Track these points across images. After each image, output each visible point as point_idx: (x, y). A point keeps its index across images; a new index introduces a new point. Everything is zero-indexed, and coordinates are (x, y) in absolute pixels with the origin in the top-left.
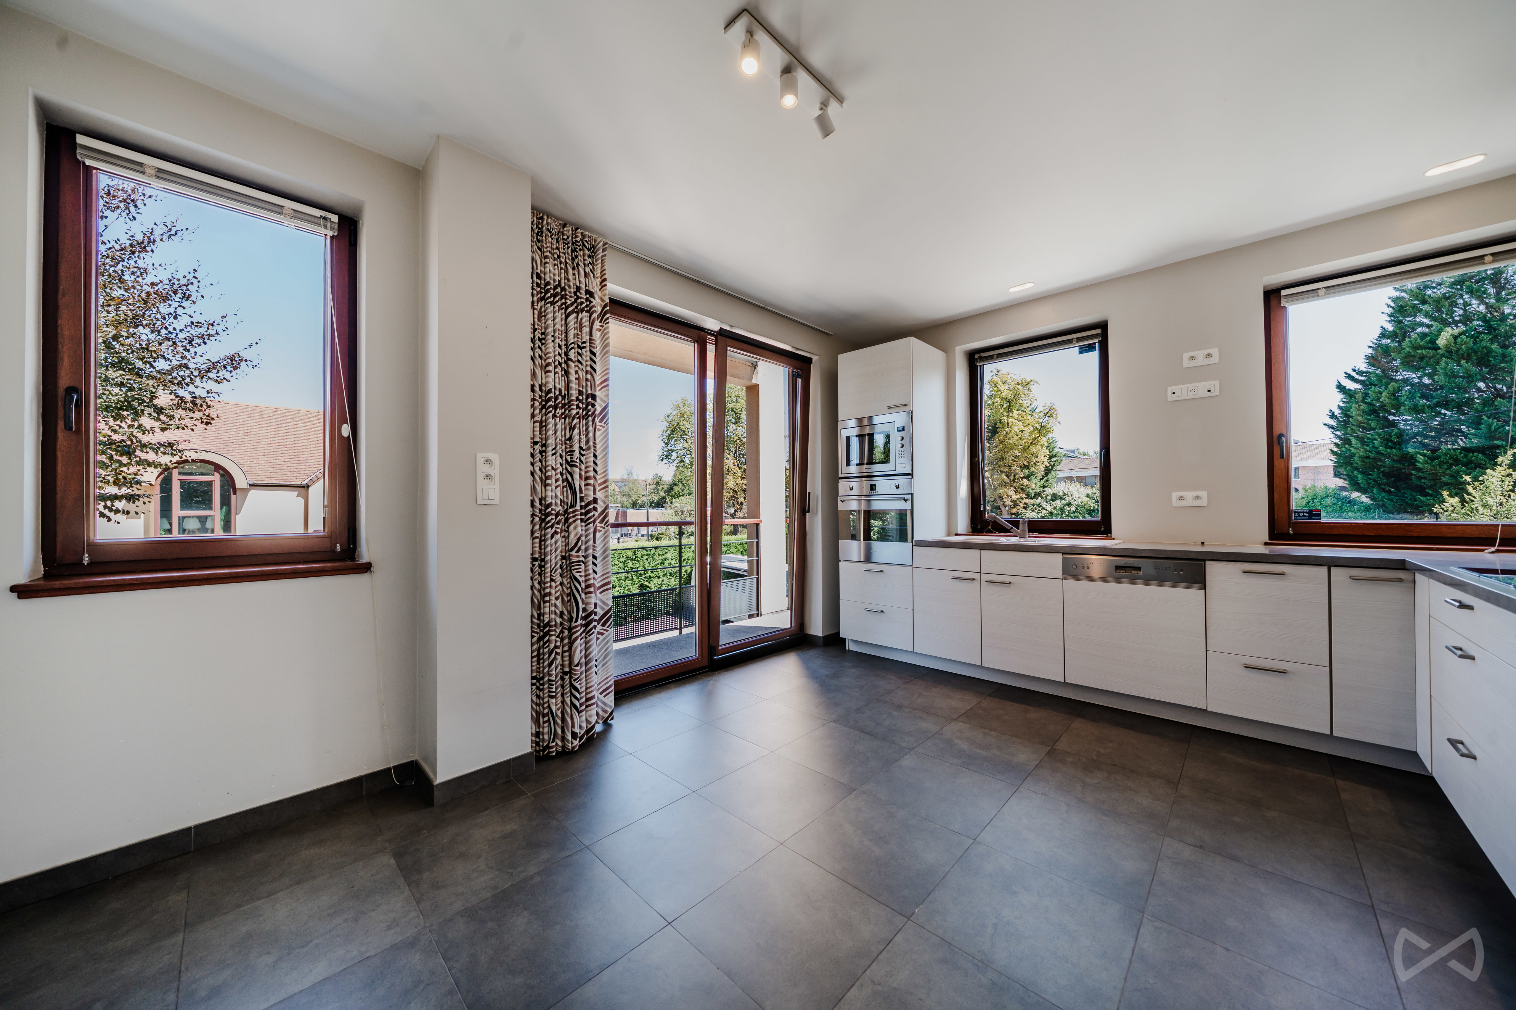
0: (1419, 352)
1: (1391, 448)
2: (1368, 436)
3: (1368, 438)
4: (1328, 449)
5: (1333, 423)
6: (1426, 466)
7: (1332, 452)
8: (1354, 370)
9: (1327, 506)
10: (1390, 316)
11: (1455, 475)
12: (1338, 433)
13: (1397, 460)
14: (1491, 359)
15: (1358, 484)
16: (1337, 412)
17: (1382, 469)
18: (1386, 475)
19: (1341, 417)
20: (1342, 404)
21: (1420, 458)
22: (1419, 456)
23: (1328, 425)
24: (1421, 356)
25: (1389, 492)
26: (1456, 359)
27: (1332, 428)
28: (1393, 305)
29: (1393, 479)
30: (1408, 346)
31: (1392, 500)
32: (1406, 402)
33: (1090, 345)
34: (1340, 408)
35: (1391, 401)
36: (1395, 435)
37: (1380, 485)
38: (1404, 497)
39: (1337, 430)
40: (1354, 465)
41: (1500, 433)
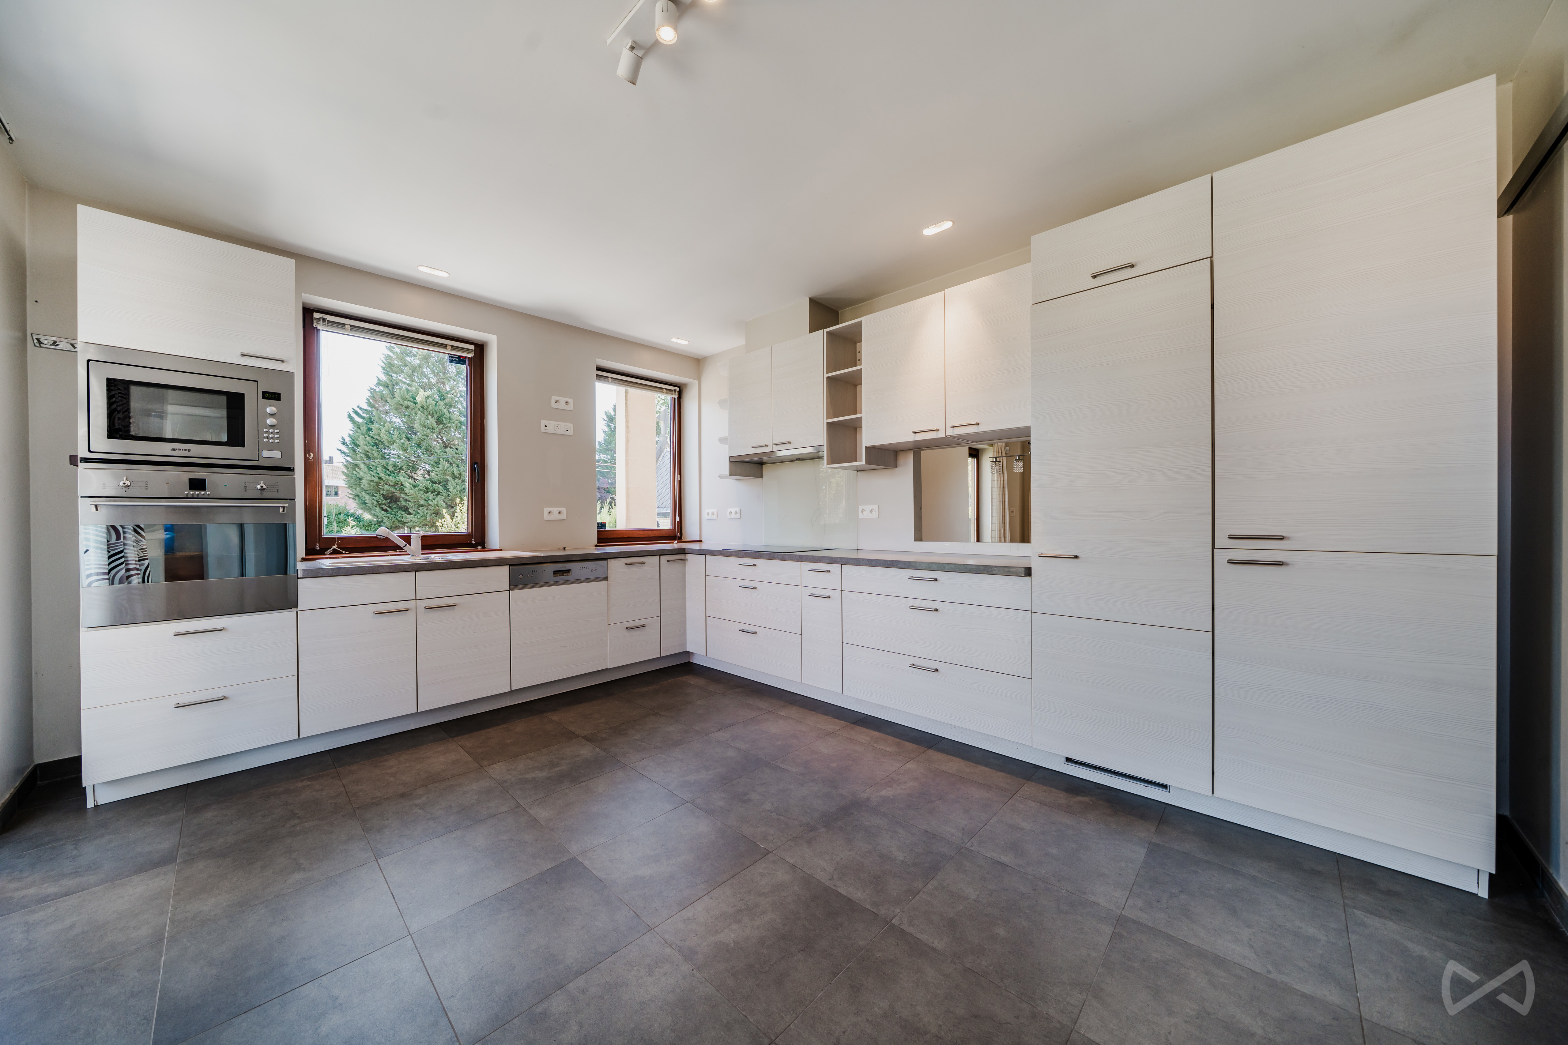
0: (406, 402)
1: (389, 475)
2: (373, 463)
3: (373, 465)
4: (340, 471)
5: (344, 449)
6: (411, 491)
7: (343, 472)
8: (358, 407)
9: (339, 522)
10: (383, 368)
11: (427, 499)
12: (348, 458)
13: (391, 485)
14: (444, 419)
15: (365, 503)
16: (348, 440)
17: (382, 492)
18: (385, 497)
19: (350, 444)
20: (351, 433)
21: (407, 485)
22: (407, 483)
23: (340, 450)
24: (407, 406)
25: (386, 511)
26: (426, 414)
27: (344, 453)
28: (385, 361)
29: (389, 500)
30: (399, 396)
31: (389, 518)
32: (397, 440)
33: (460, 357)
34: (350, 436)
35: (388, 438)
36: (391, 465)
37: (380, 505)
38: (395, 515)
39: (348, 456)
40: (363, 486)
41: (449, 471)
